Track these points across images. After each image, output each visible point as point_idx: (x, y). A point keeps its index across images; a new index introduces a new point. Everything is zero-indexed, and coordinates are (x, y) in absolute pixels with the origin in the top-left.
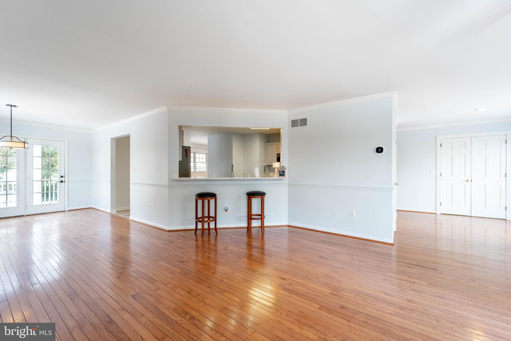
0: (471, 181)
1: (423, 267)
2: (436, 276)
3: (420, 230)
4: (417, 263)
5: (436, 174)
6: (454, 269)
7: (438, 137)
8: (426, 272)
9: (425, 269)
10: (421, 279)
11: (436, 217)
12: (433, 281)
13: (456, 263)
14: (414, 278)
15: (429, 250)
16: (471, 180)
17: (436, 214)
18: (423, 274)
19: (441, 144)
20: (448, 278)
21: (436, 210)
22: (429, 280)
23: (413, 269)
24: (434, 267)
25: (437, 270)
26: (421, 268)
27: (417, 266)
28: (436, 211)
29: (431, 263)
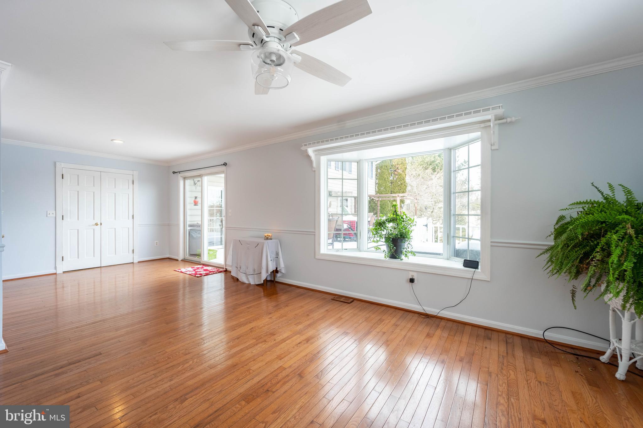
0: (101, 225)
1: (80, 361)
2: (104, 363)
3: (44, 306)
4: (68, 360)
5: (56, 217)
6: (119, 341)
7: (58, 164)
8: (88, 367)
9: (84, 362)
10: (86, 381)
11: (56, 279)
12: (105, 374)
13: (117, 331)
14: (76, 387)
15: (75, 330)
16: (101, 223)
17: (56, 274)
18: (86, 372)
19: (63, 175)
20: (119, 356)
21: (56, 268)
22: (98, 377)
23: (66, 373)
24: (94, 352)
25: (101, 354)
26: (77, 364)
27: (70, 364)
28: (55, 270)
29: (87, 348)
